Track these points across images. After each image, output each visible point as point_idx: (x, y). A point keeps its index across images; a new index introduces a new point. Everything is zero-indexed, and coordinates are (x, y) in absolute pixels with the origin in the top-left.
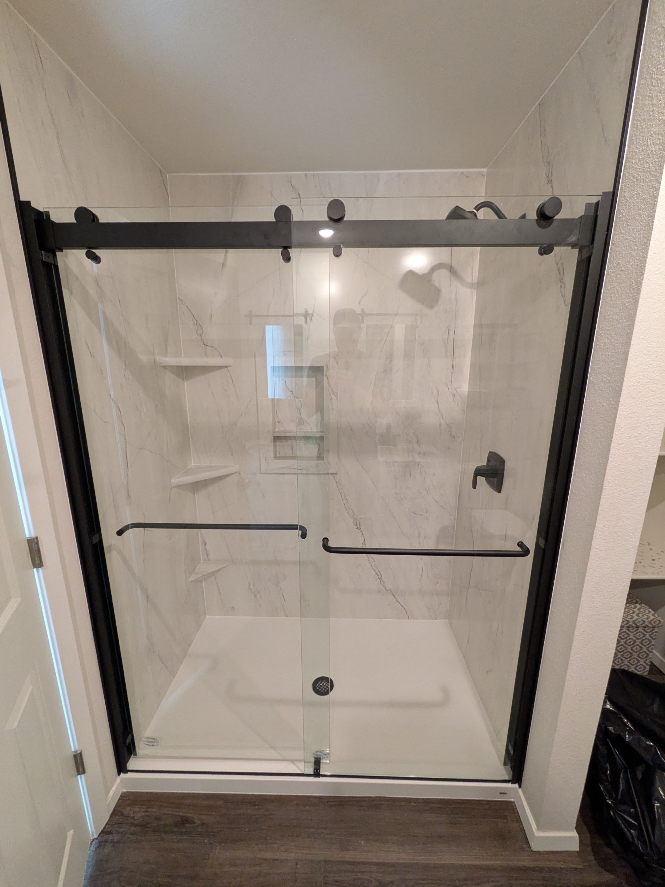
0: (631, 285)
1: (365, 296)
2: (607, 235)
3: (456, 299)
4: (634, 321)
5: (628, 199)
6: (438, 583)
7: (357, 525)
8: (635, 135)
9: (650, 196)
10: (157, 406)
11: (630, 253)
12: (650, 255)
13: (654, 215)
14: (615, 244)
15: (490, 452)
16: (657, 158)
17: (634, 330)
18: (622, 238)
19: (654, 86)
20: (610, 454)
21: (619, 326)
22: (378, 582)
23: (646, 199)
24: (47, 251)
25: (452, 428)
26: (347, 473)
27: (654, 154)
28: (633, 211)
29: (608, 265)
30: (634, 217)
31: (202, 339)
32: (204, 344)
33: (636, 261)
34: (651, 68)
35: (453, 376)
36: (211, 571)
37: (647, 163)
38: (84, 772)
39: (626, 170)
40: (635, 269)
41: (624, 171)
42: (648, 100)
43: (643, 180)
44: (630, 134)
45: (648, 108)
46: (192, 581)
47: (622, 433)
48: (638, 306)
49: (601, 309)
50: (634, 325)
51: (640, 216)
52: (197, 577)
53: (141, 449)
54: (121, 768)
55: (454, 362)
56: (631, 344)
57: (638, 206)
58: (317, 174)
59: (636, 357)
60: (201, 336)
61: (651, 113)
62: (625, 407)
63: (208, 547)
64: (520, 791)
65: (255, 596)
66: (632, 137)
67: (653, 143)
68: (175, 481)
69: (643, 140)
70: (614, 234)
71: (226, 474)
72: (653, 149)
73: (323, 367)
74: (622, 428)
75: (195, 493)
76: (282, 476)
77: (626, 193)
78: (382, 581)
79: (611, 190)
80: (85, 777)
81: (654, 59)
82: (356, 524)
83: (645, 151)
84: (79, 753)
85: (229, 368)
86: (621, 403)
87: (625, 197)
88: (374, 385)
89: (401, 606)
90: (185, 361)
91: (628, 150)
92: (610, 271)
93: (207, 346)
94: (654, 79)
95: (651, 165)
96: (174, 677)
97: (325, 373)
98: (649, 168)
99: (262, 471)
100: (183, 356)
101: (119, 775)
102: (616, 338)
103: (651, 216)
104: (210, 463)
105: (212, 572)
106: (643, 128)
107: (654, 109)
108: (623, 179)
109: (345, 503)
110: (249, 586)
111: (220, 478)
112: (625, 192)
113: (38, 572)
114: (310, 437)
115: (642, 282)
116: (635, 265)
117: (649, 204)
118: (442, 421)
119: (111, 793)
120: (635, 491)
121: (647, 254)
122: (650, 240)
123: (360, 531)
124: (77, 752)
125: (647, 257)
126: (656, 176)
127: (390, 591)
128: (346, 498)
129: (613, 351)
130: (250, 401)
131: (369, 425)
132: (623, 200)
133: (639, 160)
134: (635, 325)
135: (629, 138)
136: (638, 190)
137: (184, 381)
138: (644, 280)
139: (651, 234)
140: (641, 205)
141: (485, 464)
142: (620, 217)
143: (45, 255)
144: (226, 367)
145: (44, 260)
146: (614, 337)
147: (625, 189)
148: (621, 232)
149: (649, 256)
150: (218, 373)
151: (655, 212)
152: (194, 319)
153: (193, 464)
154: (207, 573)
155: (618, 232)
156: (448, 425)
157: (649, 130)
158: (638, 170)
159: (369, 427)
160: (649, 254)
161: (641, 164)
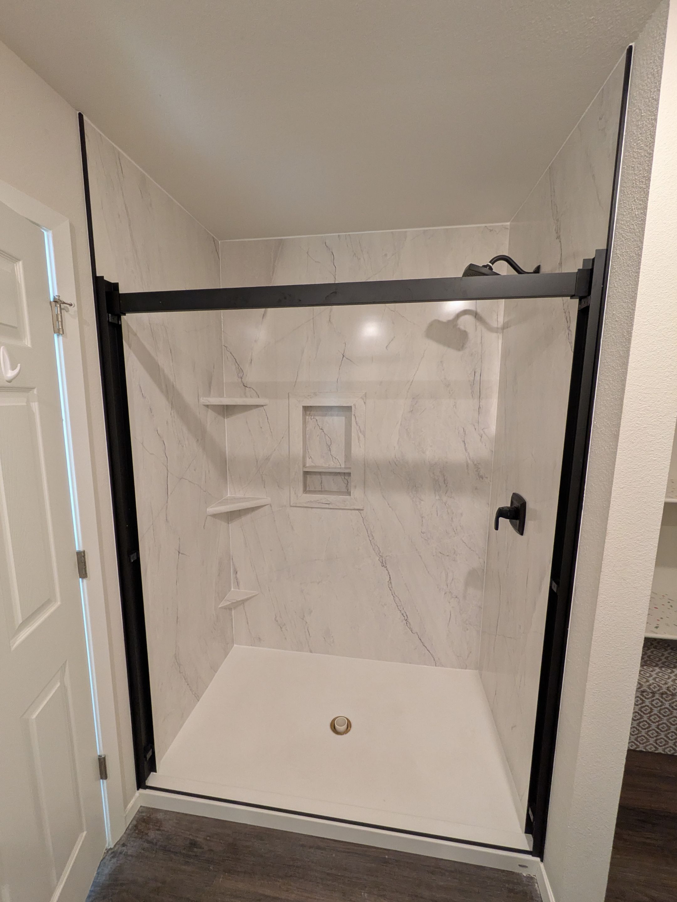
0: (623, 334)
1: (392, 341)
2: (603, 288)
3: (481, 343)
4: (626, 369)
5: (619, 256)
6: (467, 630)
7: (382, 563)
8: (623, 200)
9: (636, 254)
10: (198, 440)
11: (622, 305)
12: (638, 308)
13: (639, 272)
14: (610, 296)
15: (514, 494)
16: (640, 221)
17: (628, 377)
18: (615, 291)
19: (635, 158)
20: (612, 497)
21: (616, 373)
22: (404, 624)
23: (633, 256)
24: (113, 314)
25: (479, 468)
26: (374, 510)
27: (637, 218)
28: (623, 267)
29: (605, 316)
30: (624, 272)
31: (242, 381)
32: (244, 386)
33: (626, 312)
34: (632, 143)
35: (479, 417)
36: (239, 600)
37: (633, 224)
38: (106, 778)
39: (617, 230)
40: (626, 320)
41: (615, 231)
42: (632, 170)
43: (630, 239)
44: (619, 198)
45: (631, 177)
46: (221, 608)
47: (623, 476)
48: (629, 355)
49: (601, 356)
50: (627, 373)
51: (629, 271)
52: (227, 604)
53: (181, 479)
54: (141, 783)
55: (481, 403)
56: (626, 390)
57: (627, 263)
58: (349, 234)
59: (631, 403)
60: (241, 378)
61: (634, 182)
62: (623, 451)
63: (238, 575)
64: (542, 865)
65: (281, 628)
66: (621, 201)
67: (636, 207)
68: (211, 510)
69: (629, 205)
70: (609, 287)
71: (259, 505)
72: (636, 213)
73: (351, 407)
74: (622, 472)
75: (230, 523)
76: (310, 509)
77: (618, 250)
78: (408, 623)
79: (605, 248)
80: (107, 783)
81: (634, 135)
82: (381, 561)
83: (630, 214)
84: (103, 758)
85: (264, 407)
86: (619, 447)
87: (617, 254)
88: (401, 424)
89: (428, 652)
90: (226, 401)
91: (618, 213)
92: (607, 321)
93: (246, 387)
94: (635, 152)
95: (635, 226)
96: (198, 701)
97: (353, 413)
98: (634, 229)
99: (291, 504)
100: (225, 396)
101: (138, 789)
102: (613, 384)
103: (637, 272)
104: (244, 495)
105: (242, 600)
106: (628, 194)
107: (636, 178)
108: (615, 238)
109: (371, 539)
110: (276, 617)
111: (253, 509)
112: (616, 249)
113: (83, 582)
114: (339, 473)
115: (631, 333)
116: (626, 316)
117: (635, 261)
118: (469, 462)
119: (130, 805)
120: (642, 537)
121: (635, 307)
122: (636, 294)
123: (385, 569)
124: (101, 756)
125: (635, 310)
126: (639, 237)
127: (416, 634)
128: (372, 535)
129: (612, 397)
130: (283, 438)
131: (395, 463)
132: (615, 257)
133: (626, 221)
134: (629, 372)
135: (618, 202)
136: (627, 248)
137: (224, 418)
138: (633, 331)
139: (638, 289)
140: (630, 262)
141: (509, 505)
142: (614, 272)
143: (111, 316)
144: (262, 406)
145: (110, 321)
146: (612, 383)
147: (617, 247)
148: (614, 286)
149: (636, 309)
150: (255, 411)
151: (639, 268)
152: (236, 363)
153: (229, 495)
154: (235, 601)
155: (612, 285)
156: (475, 465)
157: (633, 196)
158: (626, 231)
159: (396, 464)
160: (637, 306)
161: (627, 225)
